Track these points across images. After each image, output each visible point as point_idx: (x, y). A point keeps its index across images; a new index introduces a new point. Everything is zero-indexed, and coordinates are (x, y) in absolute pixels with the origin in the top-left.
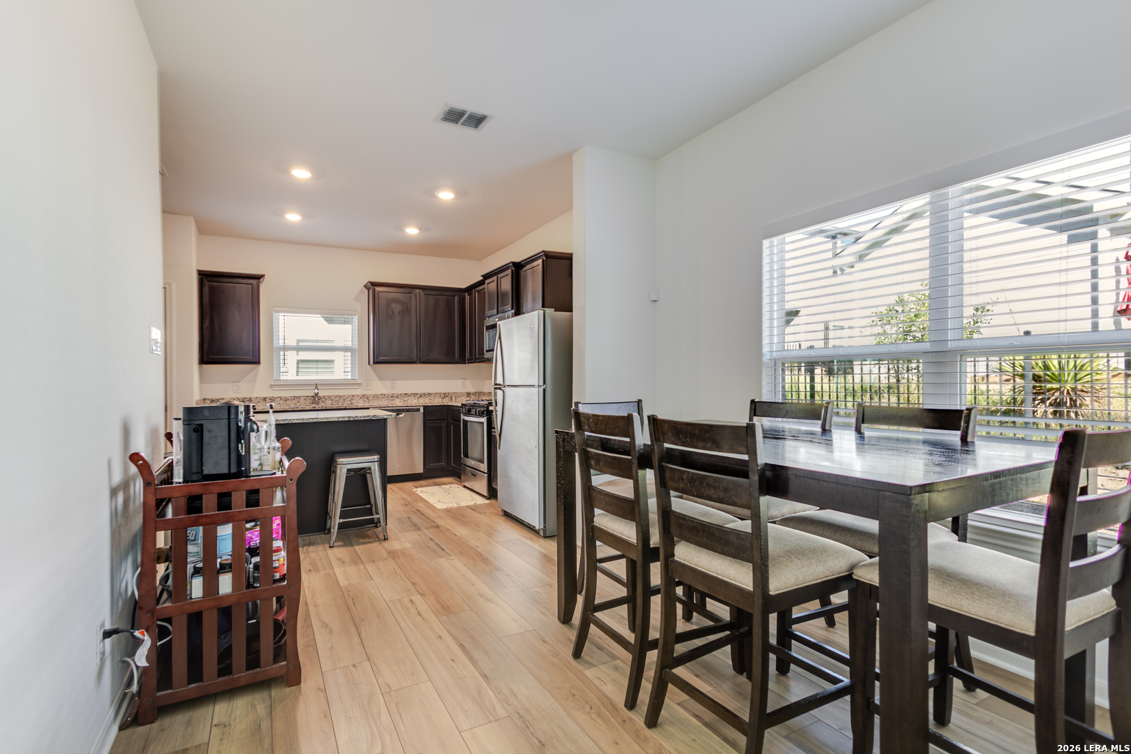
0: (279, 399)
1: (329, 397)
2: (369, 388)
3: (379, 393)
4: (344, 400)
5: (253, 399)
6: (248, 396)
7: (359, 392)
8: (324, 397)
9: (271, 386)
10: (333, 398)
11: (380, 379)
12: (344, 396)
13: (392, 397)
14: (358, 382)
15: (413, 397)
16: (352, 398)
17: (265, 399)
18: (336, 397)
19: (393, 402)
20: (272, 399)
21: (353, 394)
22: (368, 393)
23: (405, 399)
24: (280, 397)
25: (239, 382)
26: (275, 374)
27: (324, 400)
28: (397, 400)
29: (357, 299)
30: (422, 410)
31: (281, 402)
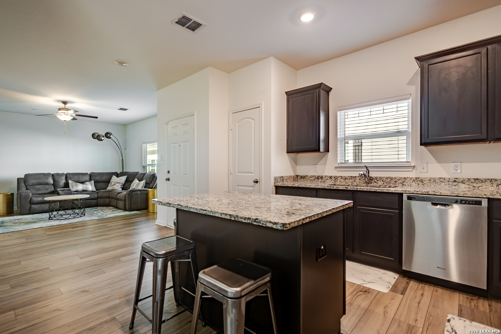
0: (340, 178)
1: (381, 178)
2: (425, 170)
3: (437, 176)
4: (396, 182)
5: (323, 177)
6: (320, 174)
7: (412, 174)
8: (376, 178)
9: (336, 167)
10: (384, 179)
11: (439, 161)
12: (395, 178)
13: (455, 181)
14: (413, 165)
15: (488, 183)
16: (403, 180)
17: (331, 177)
18: (387, 178)
19: (456, 187)
20: (336, 178)
21: (406, 176)
22: (422, 176)
23: (475, 185)
24: (341, 176)
25: (316, 165)
26: (339, 158)
27: (376, 181)
28: (462, 186)
29: (410, 83)
30: (485, 203)
31: (342, 180)
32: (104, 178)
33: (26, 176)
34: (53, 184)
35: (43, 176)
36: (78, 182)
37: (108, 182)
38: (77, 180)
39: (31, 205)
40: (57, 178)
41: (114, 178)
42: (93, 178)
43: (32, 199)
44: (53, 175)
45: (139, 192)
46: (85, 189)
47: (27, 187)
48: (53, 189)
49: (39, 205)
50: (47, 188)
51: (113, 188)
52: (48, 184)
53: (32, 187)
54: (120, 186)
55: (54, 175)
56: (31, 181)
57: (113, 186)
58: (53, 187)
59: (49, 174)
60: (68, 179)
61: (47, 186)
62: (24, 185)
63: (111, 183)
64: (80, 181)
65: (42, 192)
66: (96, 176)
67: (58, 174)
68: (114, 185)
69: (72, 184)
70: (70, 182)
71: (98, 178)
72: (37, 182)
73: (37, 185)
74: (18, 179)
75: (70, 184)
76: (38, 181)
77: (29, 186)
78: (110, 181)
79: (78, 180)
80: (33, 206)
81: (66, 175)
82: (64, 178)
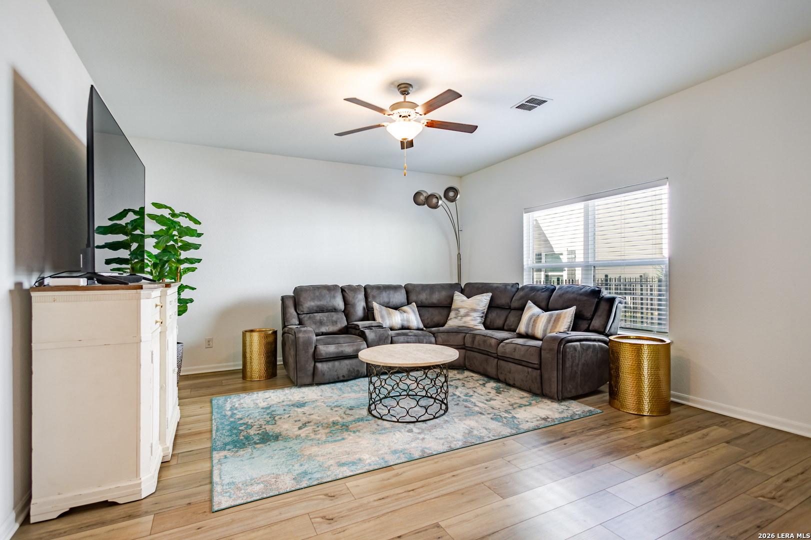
32: (436, 298)
33: (298, 291)
34: (344, 312)
35: (327, 292)
36: (388, 305)
37: (447, 306)
38: (386, 300)
39: (315, 362)
40: (350, 296)
41: (459, 299)
42: (413, 297)
43: (318, 349)
44: (343, 290)
45: (578, 343)
46: (406, 324)
47: (300, 316)
48: (346, 323)
49: (330, 364)
50: (334, 318)
51: (465, 322)
52: (335, 310)
53: (310, 318)
54: (479, 320)
55: (346, 290)
56: (308, 304)
57: (465, 319)
58: (345, 318)
59: (335, 287)
60: (370, 300)
61: (335, 316)
62: (295, 313)
63: (457, 309)
64: (391, 304)
65: (327, 328)
66: (419, 293)
67: (350, 288)
68: (467, 315)
69: (380, 312)
70: (376, 305)
71: (423, 297)
72: (318, 307)
73: (317, 312)
74: (283, 299)
75: (375, 312)
76: (319, 303)
77: (304, 315)
78: (452, 304)
79: (388, 301)
80: (319, 365)
81: (365, 288)
82: (361, 296)
